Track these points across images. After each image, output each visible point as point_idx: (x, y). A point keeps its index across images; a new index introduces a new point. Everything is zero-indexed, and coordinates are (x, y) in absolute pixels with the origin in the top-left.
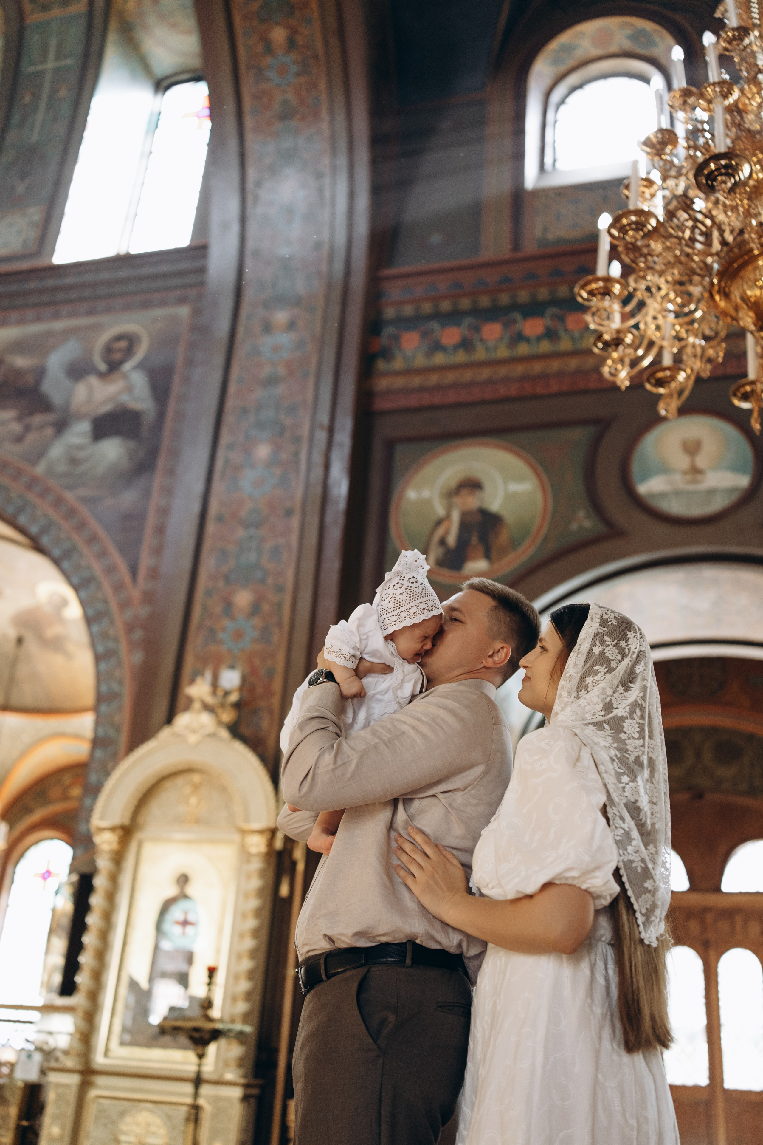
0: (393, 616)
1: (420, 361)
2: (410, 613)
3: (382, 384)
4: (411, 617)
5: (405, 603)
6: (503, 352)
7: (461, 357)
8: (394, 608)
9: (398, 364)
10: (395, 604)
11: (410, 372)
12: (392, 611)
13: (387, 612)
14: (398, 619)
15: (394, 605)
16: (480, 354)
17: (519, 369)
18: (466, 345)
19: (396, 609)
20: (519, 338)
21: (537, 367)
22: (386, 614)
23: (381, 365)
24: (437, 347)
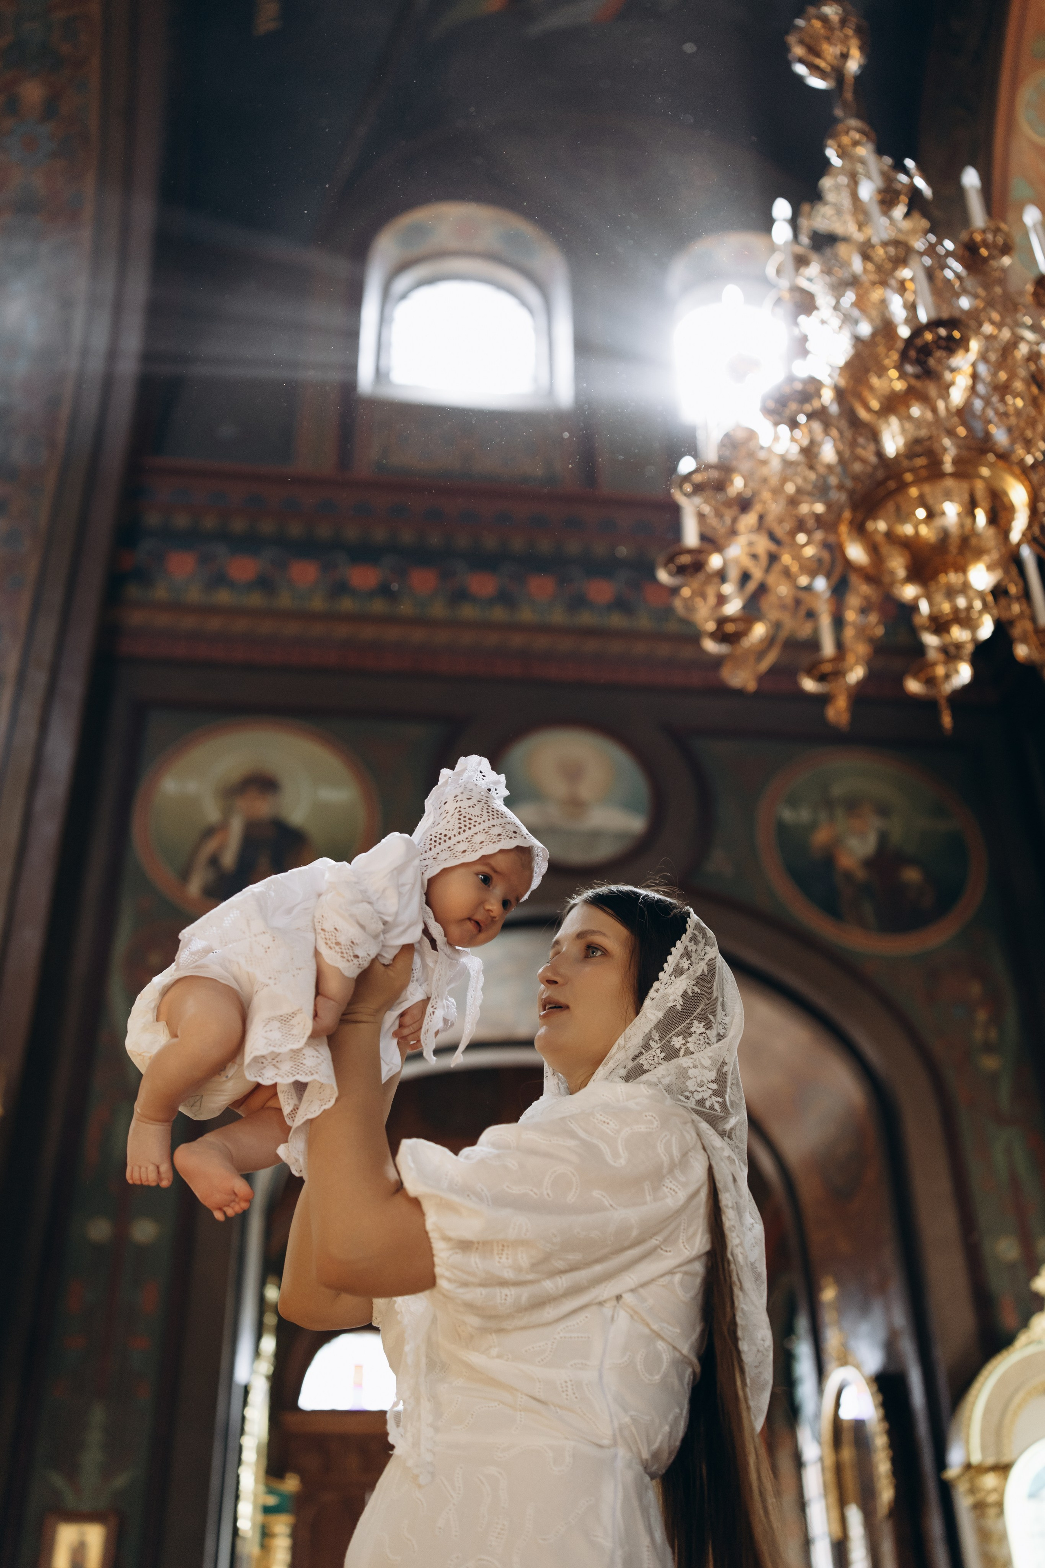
0: (459, 842)
1: (194, 595)
2: (490, 835)
3: (136, 618)
4: (493, 841)
5: (479, 820)
6: (318, 604)
7: (255, 600)
8: (460, 828)
9: (161, 593)
10: (461, 821)
11: (177, 607)
12: (457, 834)
13: (446, 839)
14: (470, 847)
15: (460, 823)
16: (285, 600)
17: (342, 631)
18: (264, 584)
19: (464, 831)
20: (341, 588)
21: (368, 632)
22: (445, 841)
23: (133, 591)
24: (219, 580)
